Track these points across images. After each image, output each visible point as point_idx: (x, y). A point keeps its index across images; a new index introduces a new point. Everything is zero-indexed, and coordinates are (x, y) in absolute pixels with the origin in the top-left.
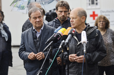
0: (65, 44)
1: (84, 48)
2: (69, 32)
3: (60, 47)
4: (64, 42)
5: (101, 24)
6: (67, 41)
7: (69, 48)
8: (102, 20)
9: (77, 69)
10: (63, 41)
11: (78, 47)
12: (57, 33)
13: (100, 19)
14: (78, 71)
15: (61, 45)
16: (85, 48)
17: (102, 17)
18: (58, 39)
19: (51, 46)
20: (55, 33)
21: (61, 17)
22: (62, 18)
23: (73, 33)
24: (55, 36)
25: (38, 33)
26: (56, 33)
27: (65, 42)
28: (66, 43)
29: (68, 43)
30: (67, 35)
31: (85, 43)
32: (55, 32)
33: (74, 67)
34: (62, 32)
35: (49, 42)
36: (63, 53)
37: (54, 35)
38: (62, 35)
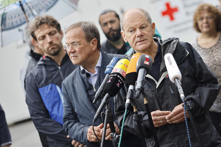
0: (138, 92)
1: (179, 90)
2: (137, 65)
3: (128, 101)
4: (132, 89)
5: (204, 25)
6: (138, 85)
7: (147, 100)
8: (206, 15)
9: (176, 139)
10: (131, 87)
11: (161, 93)
12: (113, 74)
13: (201, 12)
14: (180, 142)
15: (128, 96)
16: (181, 91)
17: (205, 8)
18: (118, 85)
19: (107, 104)
20: (107, 75)
21: (48, 48)
22: (50, 49)
23: (147, 63)
24: (110, 81)
25: (92, 75)
26: (110, 74)
27: (134, 89)
28: (138, 89)
29: (142, 90)
30: (135, 71)
31: (177, 78)
32: (106, 73)
33: (168, 136)
34: (121, 69)
35: (100, 98)
36: (136, 113)
37: (108, 79)
38: (124, 75)
